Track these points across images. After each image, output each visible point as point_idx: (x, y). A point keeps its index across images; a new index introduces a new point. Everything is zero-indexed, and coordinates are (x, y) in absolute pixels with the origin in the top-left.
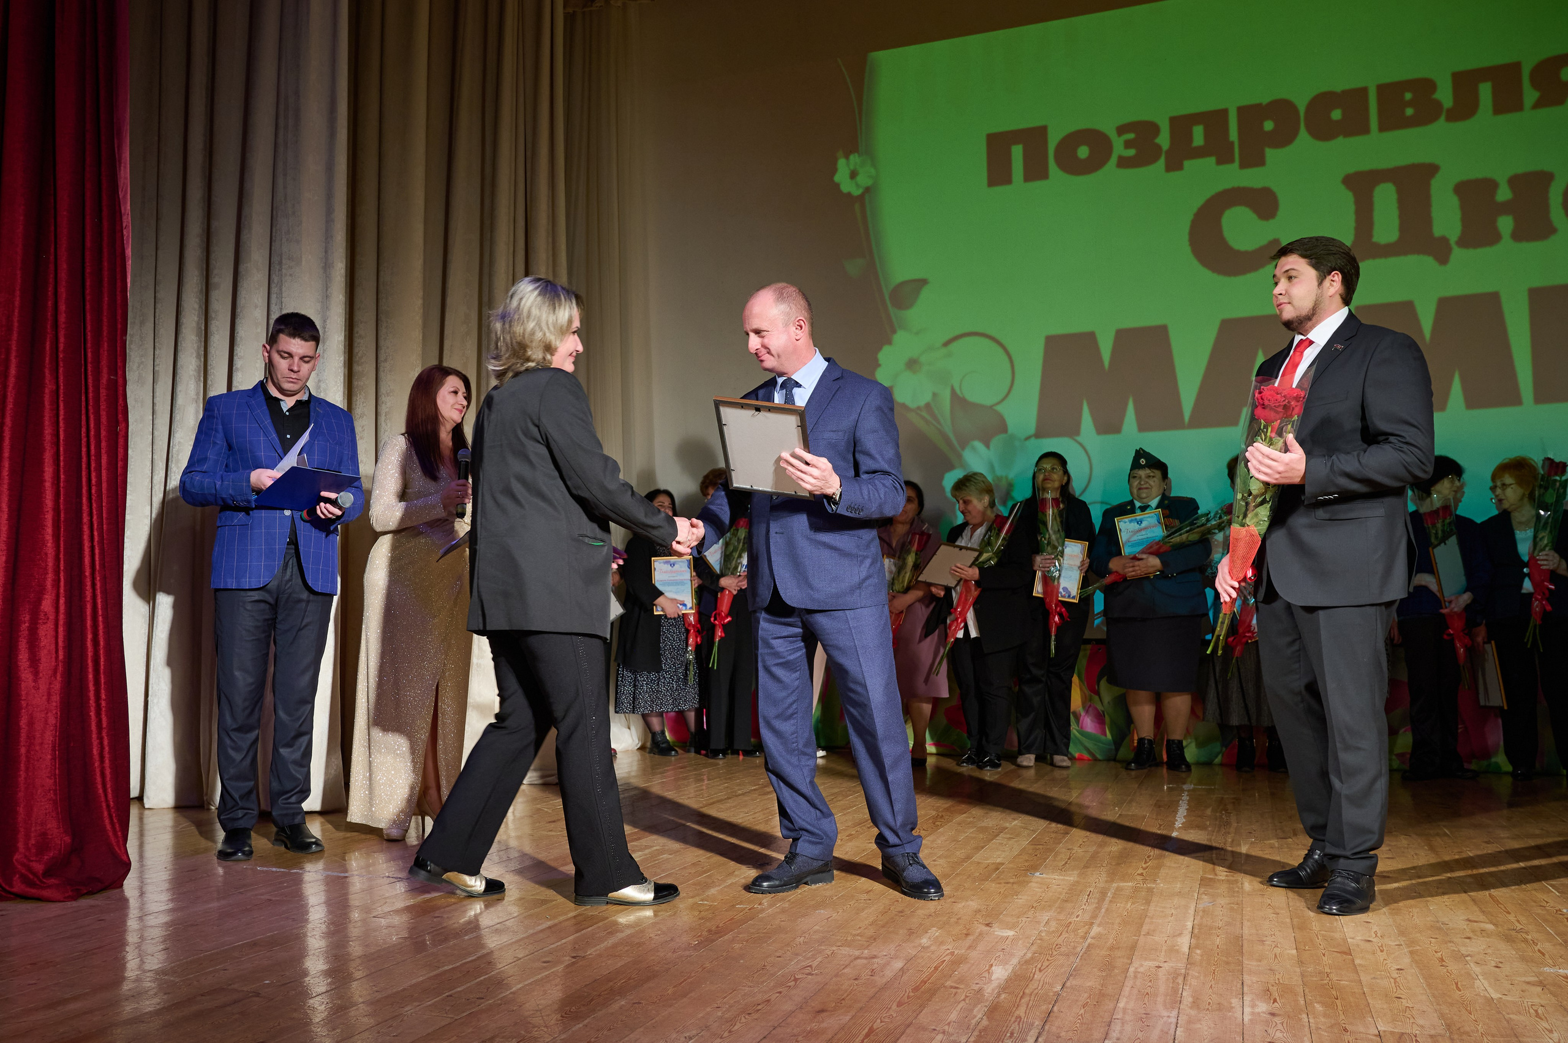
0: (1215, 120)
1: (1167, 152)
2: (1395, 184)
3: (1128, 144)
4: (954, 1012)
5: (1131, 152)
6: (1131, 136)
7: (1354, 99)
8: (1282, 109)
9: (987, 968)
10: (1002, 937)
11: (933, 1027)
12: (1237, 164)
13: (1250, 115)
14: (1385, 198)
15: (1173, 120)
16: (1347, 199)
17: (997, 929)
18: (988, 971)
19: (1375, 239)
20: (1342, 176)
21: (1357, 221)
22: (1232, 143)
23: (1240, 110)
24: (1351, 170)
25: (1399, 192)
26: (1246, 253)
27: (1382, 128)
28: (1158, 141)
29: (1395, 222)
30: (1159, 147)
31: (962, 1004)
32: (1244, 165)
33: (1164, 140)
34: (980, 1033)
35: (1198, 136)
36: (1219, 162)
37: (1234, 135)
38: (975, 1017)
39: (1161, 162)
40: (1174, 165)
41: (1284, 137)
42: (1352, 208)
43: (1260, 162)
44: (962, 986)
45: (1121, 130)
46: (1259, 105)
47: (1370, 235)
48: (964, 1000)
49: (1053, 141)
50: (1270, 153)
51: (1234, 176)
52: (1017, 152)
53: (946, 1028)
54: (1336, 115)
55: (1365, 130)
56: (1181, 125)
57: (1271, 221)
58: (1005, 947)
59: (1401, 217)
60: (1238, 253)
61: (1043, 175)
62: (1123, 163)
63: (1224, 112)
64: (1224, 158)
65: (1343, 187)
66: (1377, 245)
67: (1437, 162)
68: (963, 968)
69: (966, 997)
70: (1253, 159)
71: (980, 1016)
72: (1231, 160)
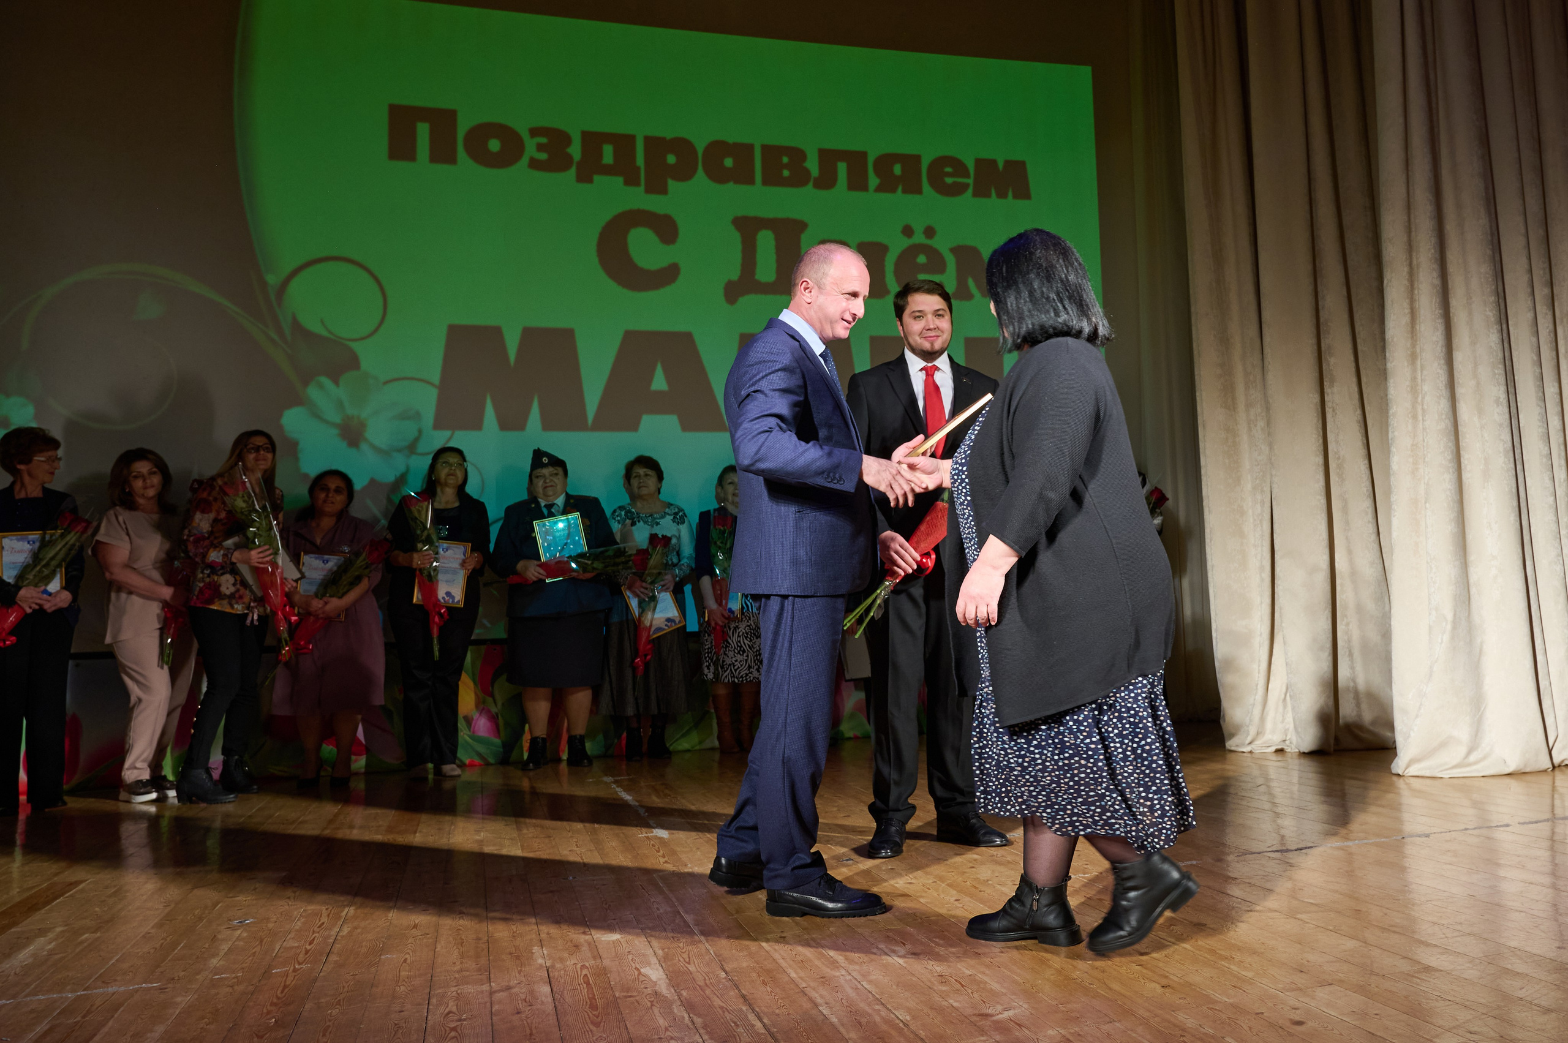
0: (624, 143)
1: (578, 163)
2: (774, 232)
3: (540, 148)
4: (658, 1018)
5: (543, 156)
6: (543, 140)
7: (743, 151)
8: (682, 146)
9: (636, 973)
10: (613, 942)
11: (656, 1037)
12: (642, 188)
13: (656, 145)
14: (766, 241)
15: (587, 136)
16: (736, 237)
17: (598, 936)
18: (640, 973)
19: (757, 277)
20: (732, 218)
21: (743, 258)
22: (639, 168)
23: (647, 139)
24: (740, 214)
25: (776, 239)
26: (648, 272)
27: (765, 182)
28: (570, 150)
29: (773, 265)
30: (570, 157)
31: (656, 1010)
32: (649, 190)
33: (575, 150)
34: (706, 1029)
35: (608, 154)
36: (627, 183)
37: (640, 161)
38: (683, 1018)
39: (572, 172)
40: (584, 177)
41: (684, 173)
42: (739, 247)
43: (664, 191)
44: (635, 994)
45: (534, 132)
46: (664, 139)
47: (753, 273)
48: (652, 1005)
49: (463, 128)
50: (672, 184)
51: (638, 198)
52: (423, 130)
53: (668, 1033)
54: (729, 162)
55: (751, 181)
56: (593, 141)
57: (671, 247)
58: (627, 950)
59: (778, 261)
60: (642, 270)
61: (451, 159)
62: (534, 164)
63: (632, 138)
64: (631, 180)
65: (732, 228)
66: (759, 283)
67: (805, 219)
68: (614, 978)
69: (652, 1002)
70: (657, 187)
71: (686, 1016)
72: (638, 184)
